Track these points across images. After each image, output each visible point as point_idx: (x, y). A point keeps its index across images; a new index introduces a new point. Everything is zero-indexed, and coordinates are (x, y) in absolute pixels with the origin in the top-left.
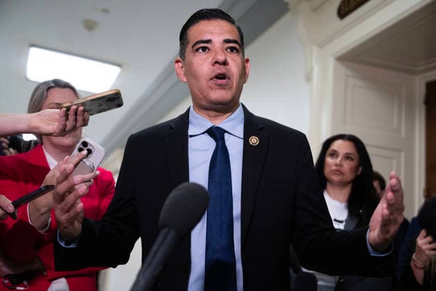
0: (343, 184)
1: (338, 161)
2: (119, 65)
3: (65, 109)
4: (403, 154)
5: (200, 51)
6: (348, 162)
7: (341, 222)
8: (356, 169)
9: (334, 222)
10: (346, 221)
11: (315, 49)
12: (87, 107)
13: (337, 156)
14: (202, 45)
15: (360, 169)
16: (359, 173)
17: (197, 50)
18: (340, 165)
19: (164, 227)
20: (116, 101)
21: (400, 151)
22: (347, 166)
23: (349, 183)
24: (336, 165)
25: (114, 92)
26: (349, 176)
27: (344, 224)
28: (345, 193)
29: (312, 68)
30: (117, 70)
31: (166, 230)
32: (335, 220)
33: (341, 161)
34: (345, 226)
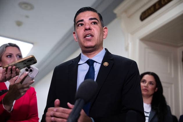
0: (148, 96)
1: (146, 84)
2: (32, 43)
3: (5, 69)
4: (173, 86)
5: (80, 25)
6: (151, 85)
7: (148, 113)
8: (155, 89)
9: (145, 113)
10: (150, 112)
11: (130, 35)
12: (18, 66)
13: (146, 82)
14: (81, 22)
15: (157, 89)
16: (156, 91)
17: (78, 25)
18: (147, 87)
19: (77, 98)
20: (32, 61)
21: (172, 84)
22: (150, 87)
23: (151, 95)
24: (145, 87)
25: (31, 57)
26: (151, 92)
27: (149, 114)
28: (150, 100)
29: (128, 44)
30: (31, 46)
31: (79, 99)
32: (145, 112)
33: (147, 85)
34: (150, 115)
